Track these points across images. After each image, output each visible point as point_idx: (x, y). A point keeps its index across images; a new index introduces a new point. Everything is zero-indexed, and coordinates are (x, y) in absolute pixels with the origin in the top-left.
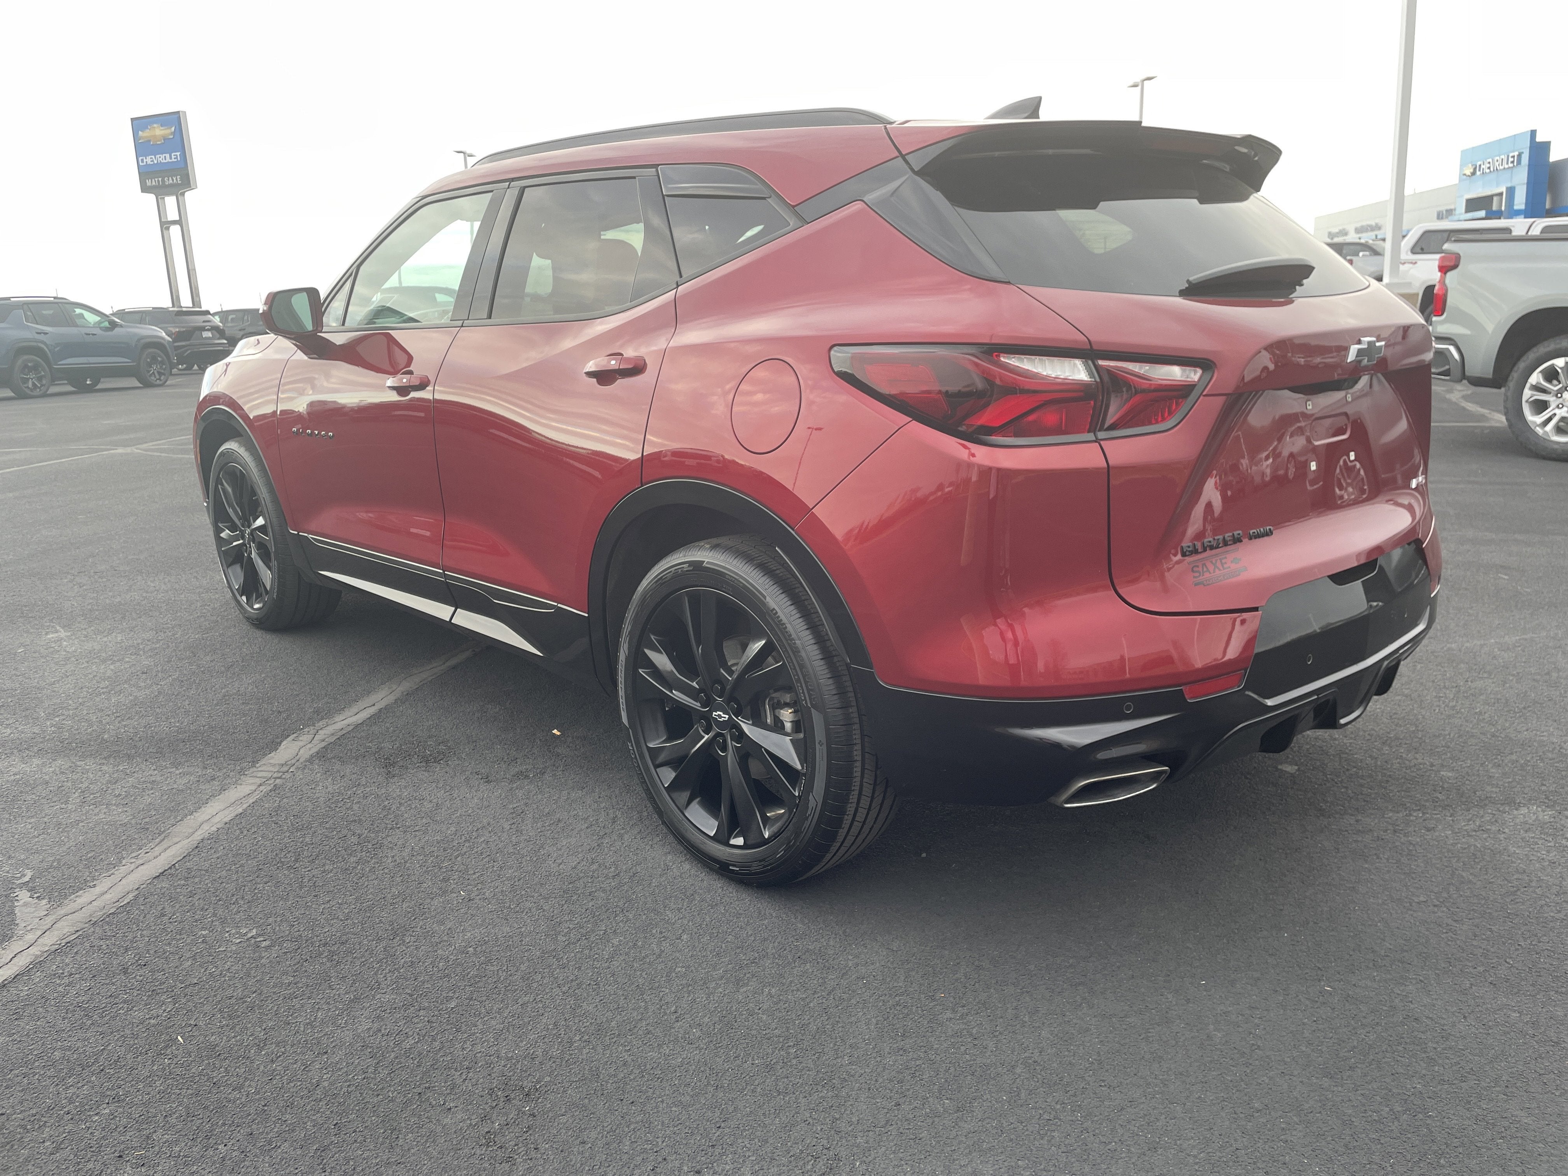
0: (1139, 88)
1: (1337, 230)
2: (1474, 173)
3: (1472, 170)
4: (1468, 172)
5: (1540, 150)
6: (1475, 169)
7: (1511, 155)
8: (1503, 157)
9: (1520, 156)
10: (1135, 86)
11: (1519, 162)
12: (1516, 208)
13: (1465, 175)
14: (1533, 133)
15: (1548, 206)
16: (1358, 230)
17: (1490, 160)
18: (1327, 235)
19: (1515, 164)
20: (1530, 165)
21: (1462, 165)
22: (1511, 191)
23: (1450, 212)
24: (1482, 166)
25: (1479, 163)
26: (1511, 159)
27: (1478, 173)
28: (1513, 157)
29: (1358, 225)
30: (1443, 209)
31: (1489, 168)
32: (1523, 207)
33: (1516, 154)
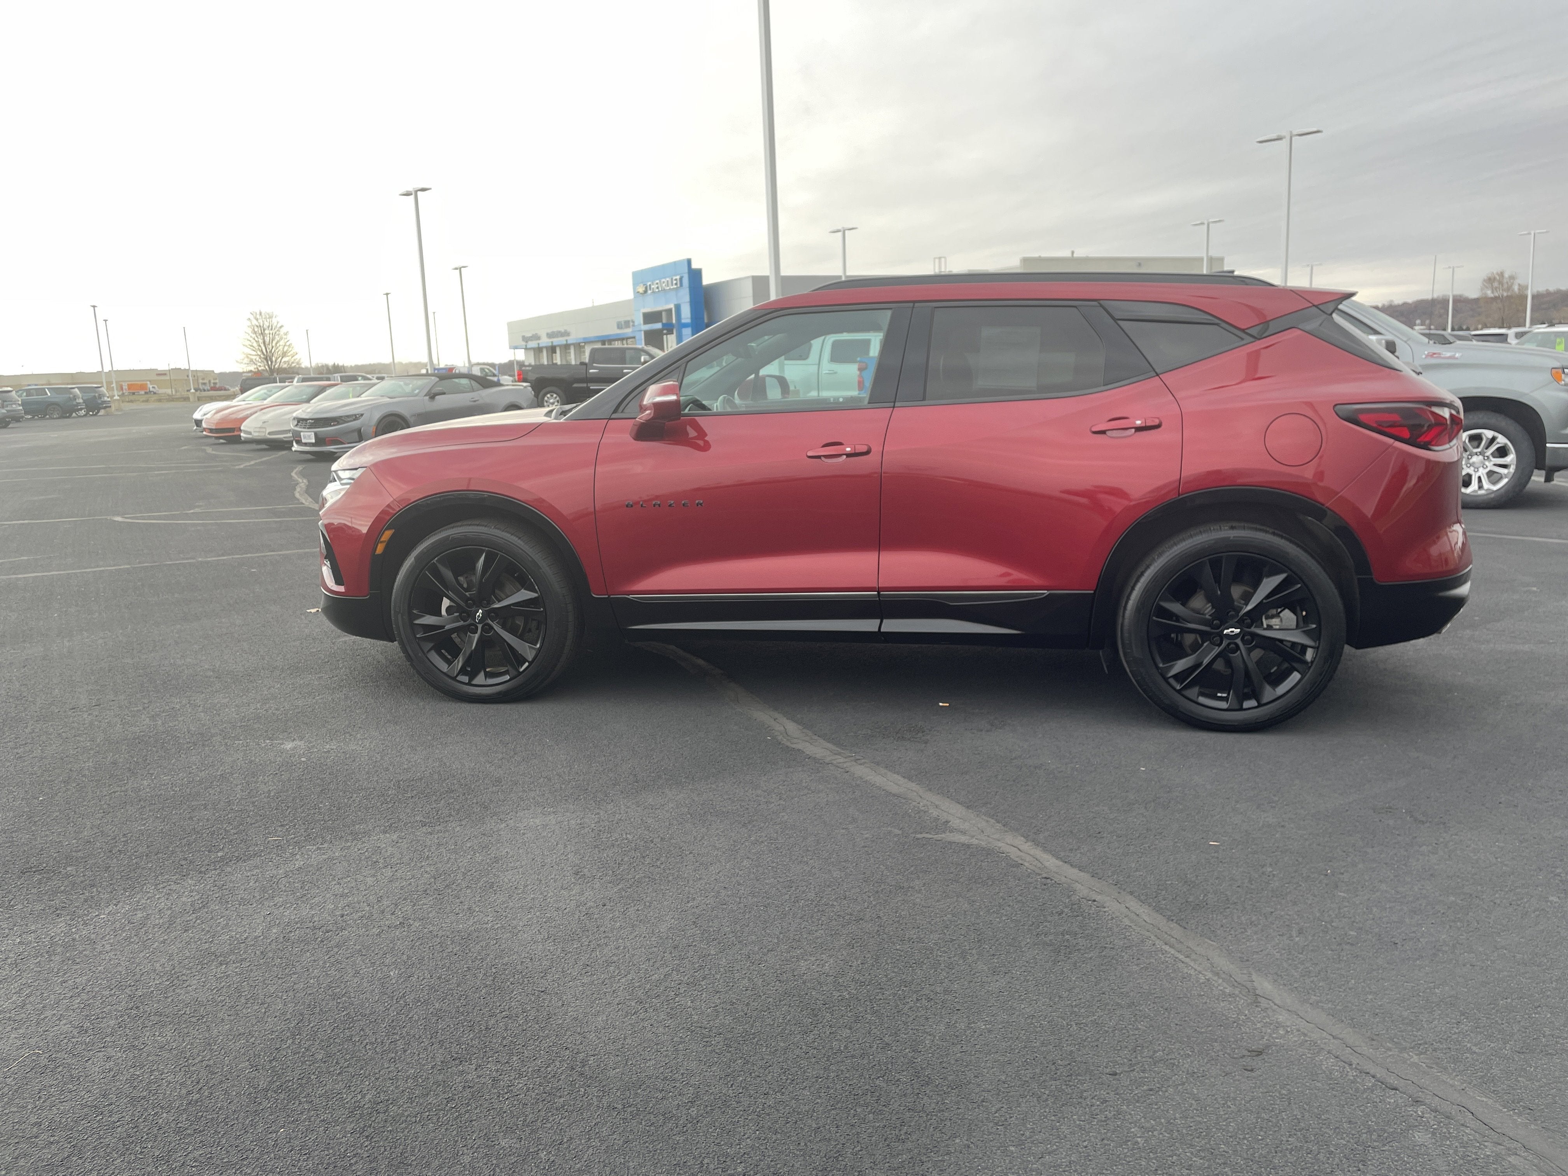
0: (412, 197)
1: (530, 335)
2: (646, 292)
3: (644, 289)
4: (641, 289)
5: (695, 275)
6: (646, 288)
7: (674, 278)
8: (668, 279)
9: (681, 279)
10: (408, 194)
11: (681, 285)
12: (683, 321)
13: (638, 292)
14: (689, 262)
15: (706, 321)
16: (550, 336)
17: (658, 281)
18: (521, 339)
19: (679, 285)
20: (690, 287)
21: (635, 285)
22: (678, 307)
23: (627, 324)
24: (652, 287)
25: (649, 284)
26: (675, 282)
27: (649, 292)
28: (676, 280)
29: (550, 331)
30: (622, 319)
31: (658, 288)
32: (689, 321)
33: (678, 277)
